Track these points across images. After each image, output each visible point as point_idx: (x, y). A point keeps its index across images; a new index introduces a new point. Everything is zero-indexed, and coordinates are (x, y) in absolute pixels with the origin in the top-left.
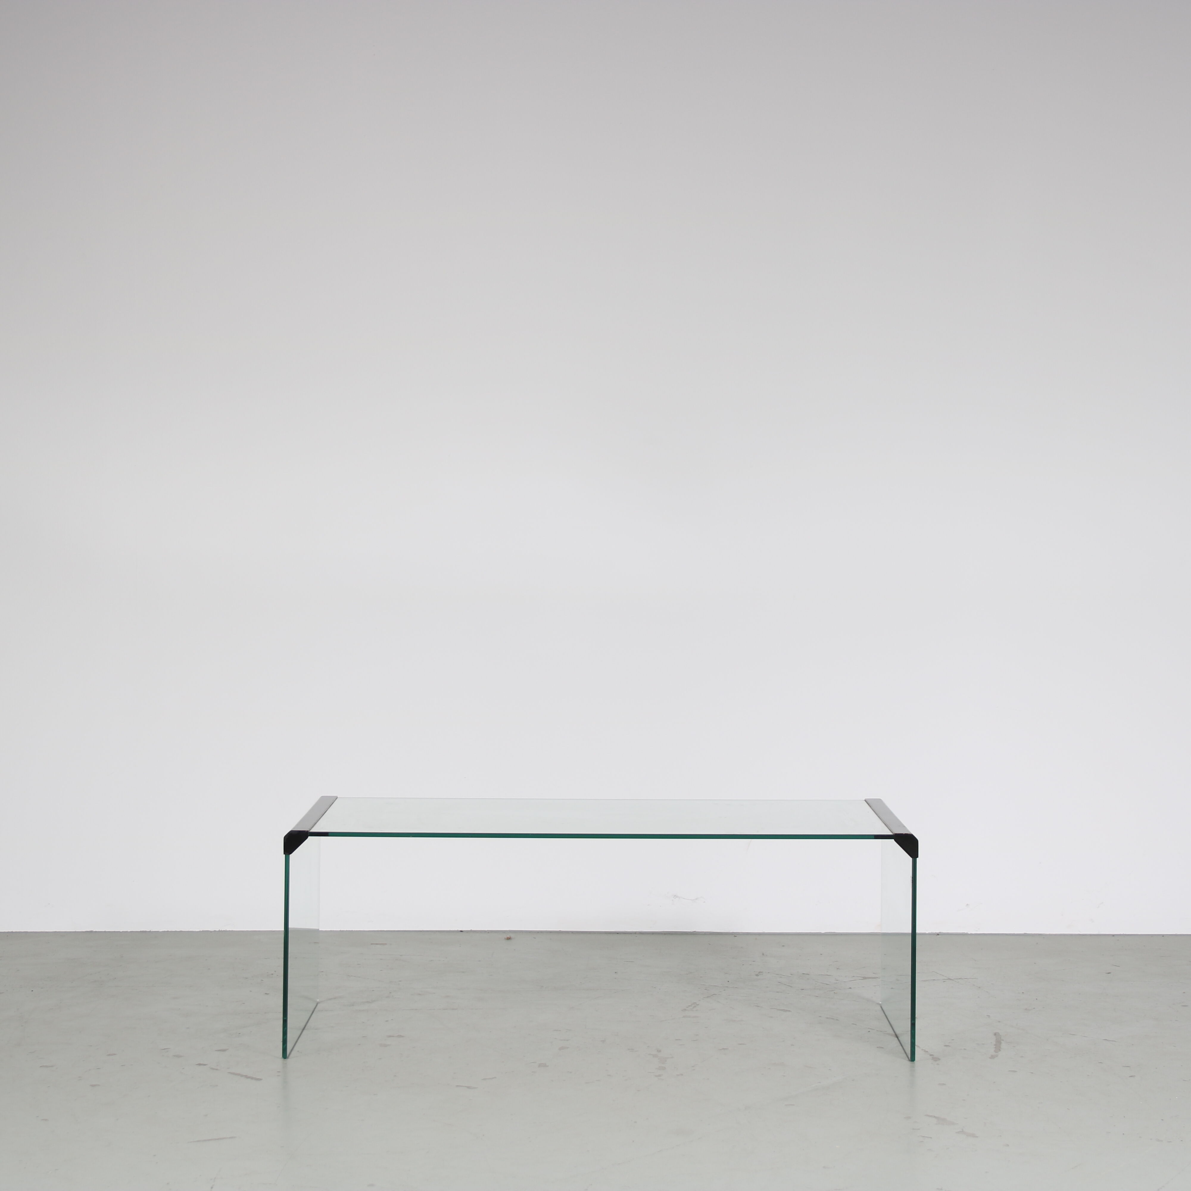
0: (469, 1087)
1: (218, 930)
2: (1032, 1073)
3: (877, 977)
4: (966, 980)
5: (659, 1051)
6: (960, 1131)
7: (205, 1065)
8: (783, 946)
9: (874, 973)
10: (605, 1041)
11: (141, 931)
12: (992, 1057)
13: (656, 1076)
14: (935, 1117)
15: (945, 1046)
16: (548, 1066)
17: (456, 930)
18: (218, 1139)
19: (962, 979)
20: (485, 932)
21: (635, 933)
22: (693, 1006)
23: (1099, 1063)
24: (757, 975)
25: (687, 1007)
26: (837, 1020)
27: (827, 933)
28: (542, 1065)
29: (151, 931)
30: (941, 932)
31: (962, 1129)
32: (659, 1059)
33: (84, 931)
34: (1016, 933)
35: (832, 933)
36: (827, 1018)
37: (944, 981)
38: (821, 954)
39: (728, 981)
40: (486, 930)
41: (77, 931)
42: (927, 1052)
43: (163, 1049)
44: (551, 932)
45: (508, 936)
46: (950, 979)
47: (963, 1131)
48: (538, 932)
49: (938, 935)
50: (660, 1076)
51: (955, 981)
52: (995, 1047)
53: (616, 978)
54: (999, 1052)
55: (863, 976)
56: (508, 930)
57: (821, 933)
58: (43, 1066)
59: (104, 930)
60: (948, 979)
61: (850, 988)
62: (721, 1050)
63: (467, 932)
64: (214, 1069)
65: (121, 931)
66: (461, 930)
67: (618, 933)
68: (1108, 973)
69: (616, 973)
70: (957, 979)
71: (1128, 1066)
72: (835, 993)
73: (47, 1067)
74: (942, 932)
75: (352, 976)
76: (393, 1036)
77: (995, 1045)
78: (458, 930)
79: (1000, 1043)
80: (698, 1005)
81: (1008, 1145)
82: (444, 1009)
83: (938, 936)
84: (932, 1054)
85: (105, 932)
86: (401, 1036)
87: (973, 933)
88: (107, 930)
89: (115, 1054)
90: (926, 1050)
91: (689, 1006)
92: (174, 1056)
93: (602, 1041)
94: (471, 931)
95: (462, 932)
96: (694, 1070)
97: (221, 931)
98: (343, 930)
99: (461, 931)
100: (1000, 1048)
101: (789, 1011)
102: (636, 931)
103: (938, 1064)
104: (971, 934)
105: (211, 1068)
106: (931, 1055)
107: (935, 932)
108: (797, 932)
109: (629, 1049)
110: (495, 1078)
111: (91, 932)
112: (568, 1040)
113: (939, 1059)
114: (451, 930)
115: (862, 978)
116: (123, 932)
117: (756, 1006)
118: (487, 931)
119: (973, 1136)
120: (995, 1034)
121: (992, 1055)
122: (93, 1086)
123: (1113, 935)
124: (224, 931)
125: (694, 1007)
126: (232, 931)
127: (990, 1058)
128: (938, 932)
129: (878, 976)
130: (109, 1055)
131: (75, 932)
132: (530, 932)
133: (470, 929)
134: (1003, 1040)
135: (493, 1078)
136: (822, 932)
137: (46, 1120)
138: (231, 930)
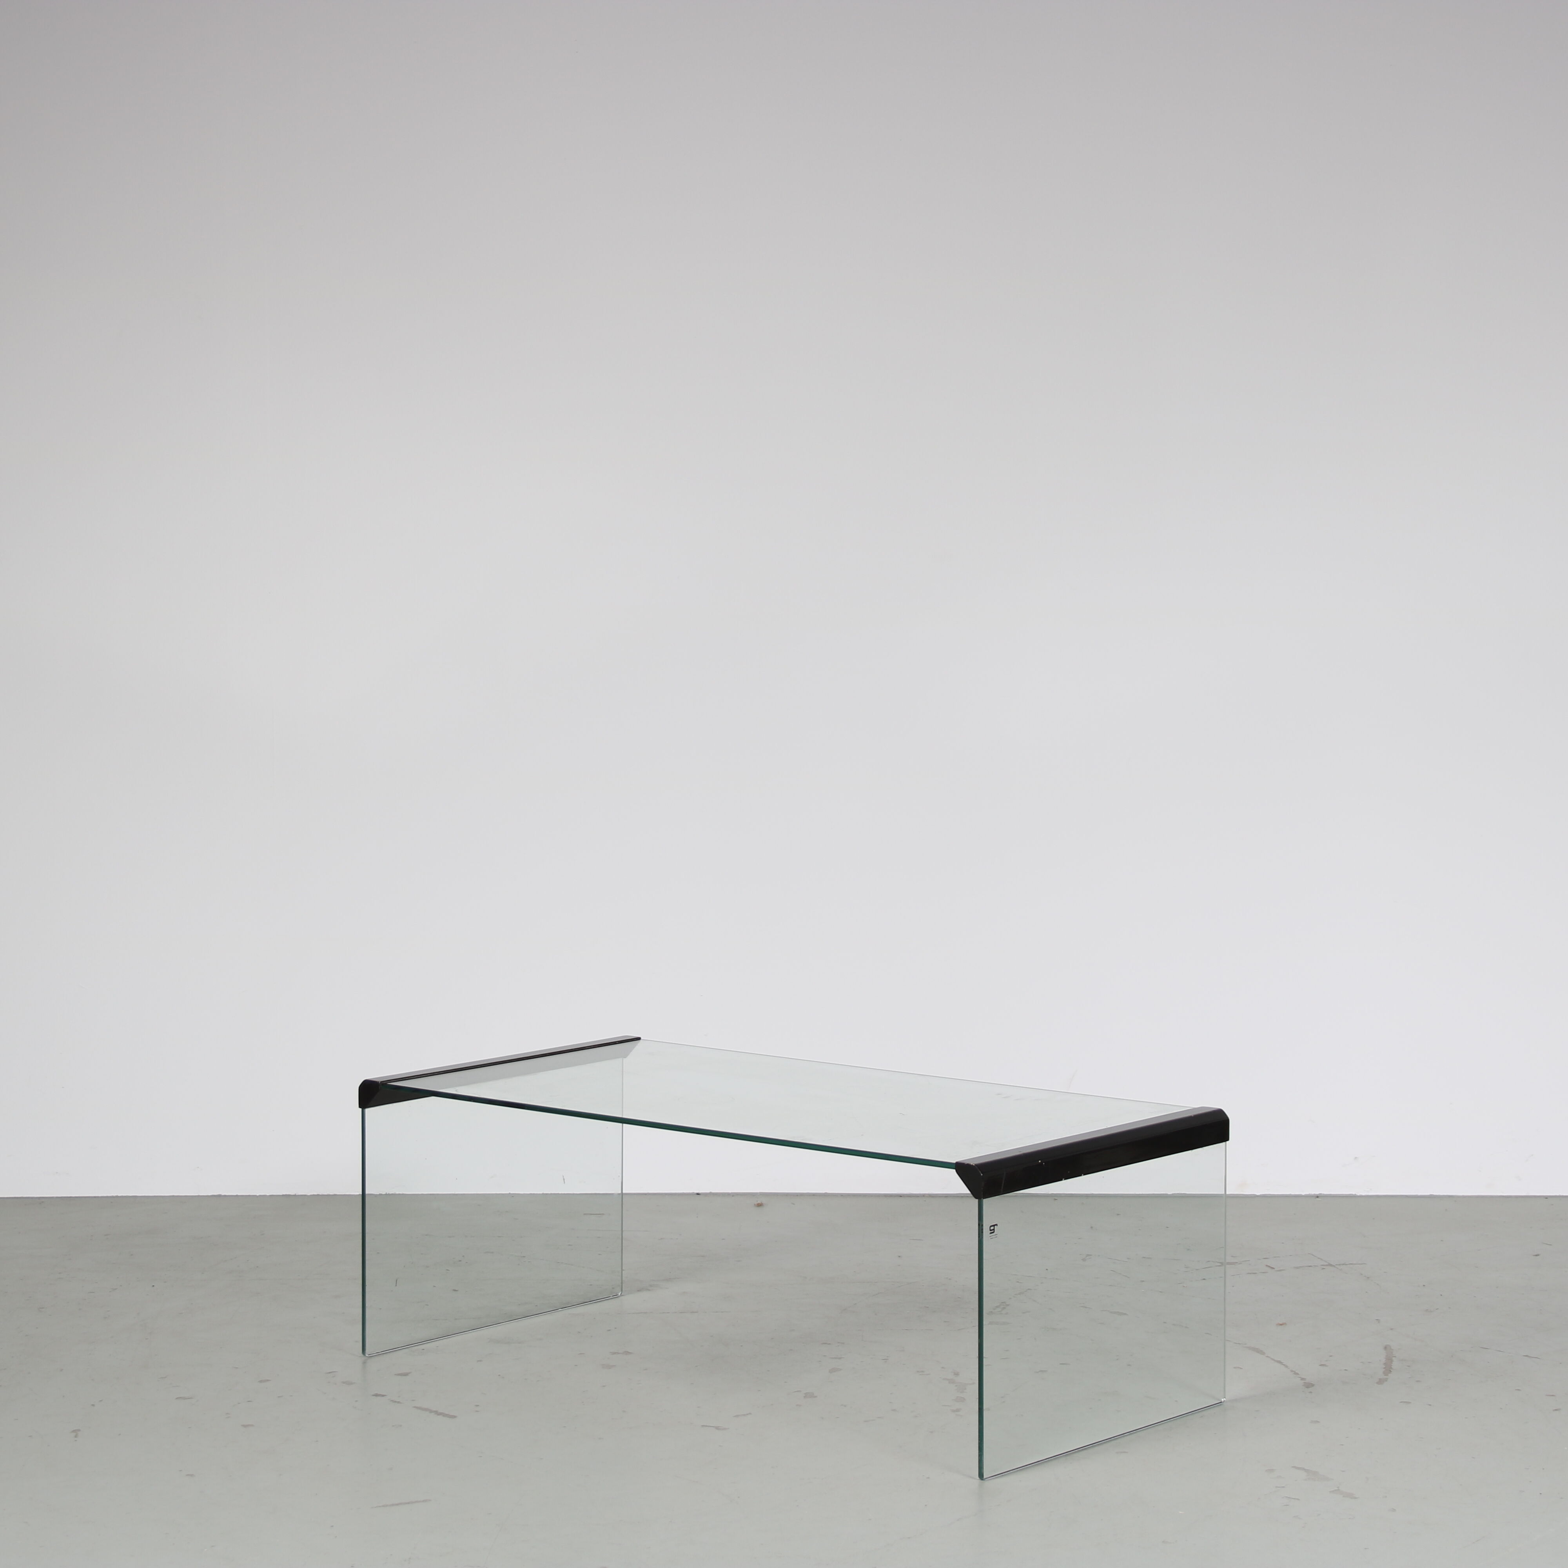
0: (717, 1428)
1: (385, 1193)
2: (1430, 1405)
3: (1237, 1263)
4: (1352, 1266)
5: (957, 1374)
6: (1336, 1490)
7: (383, 1396)
8: (1118, 1215)
9: (1232, 1256)
10: (887, 1359)
11: (283, 1195)
12: (1381, 1382)
13: (954, 1411)
14: (1303, 1469)
15: (1320, 1365)
16: (816, 1397)
17: (691, 1192)
18: (408, 1503)
19: (1346, 1265)
20: (729, 1194)
21: (924, 1196)
22: (1002, 1307)
23: (1516, 1390)
24: (1084, 1260)
25: (994, 1309)
26: (1186, 1327)
27: (1175, 1194)
28: (809, 1395)
29: (297, 1194)
30: (1321, 1194)
31: (1338, 1487)
32: (956, 1386)
33: (209, 1194)
34: (1419, 1194)
35: (1181, 1194)
36: (1174, 1325)
37: (1324, 1269)
38: (1167, 1227)
39: (1047, 1269)
40: (730, 1192)
41: (200, 1195)
42: (1298, 1374)
43: (328, 1372)
44: (814, 1195)
45: (759, 1202)
46: (1331, 1265)
47: (1339, 1490)
48: (797, 1195)
49: (1318, 1197)
50: (958, 1410)
51: (1337, 1268)
52: (1384, 1367)
53: (899, 1265)
54: (1389, 1375)
55: (1220, 1261)
56: (758, 1191)
57: (1167, 1194)
58: (180, 1398)
59: (235, 1194)
60: (1327, 1265)
61: (1204, 1279)
62: (1037, 1372)
63: (706, 1194)
64: (395, 1402)
65: (258, 1195)
66: (697, 1192)
67: (901, 1196)
68: (1536, 1255)
69: (899, 1257)
70: (1339, 1265)
71: (1553, 1395)
72: (1184, 1286)
73: (184, 1398)
74: (1323, 1193)
75: (562, 1263)
76: (618, 1353)
77: (1385, 1364)
78: (693, 1193)
79: (1392, 1361)
80: (1008, 1305)
81: (1394, 1510)
82: (681, 1313)
83: (1318, 1199)
84: (1304, 1377)
85: (237, 1196)
86: (628, 1352)
87: (1363, 1194)
88: (239, 1194)
89: (268, 1380)
90: (1296, 1372)
91: (997, 1307)
92: (344, 1383)
93: (884, 1359)
94: (711, 1194)
95: (698, 1196)
96: (1004, 1402)
97: (389, 1194)
98: (547, 1193)
99: (698, 1194)
100: (1391, 1368)
101: (1125, 1314)
102: (924, 1193)
103: (1311, 1392)
104: (1361, 1196)
105: (392, 1401)
106: (1302, 1379)
107: (1313, 1193)
108: (1137, 1193)
109: (918, 1372)
110: (750, 1414)
111: (220, 1196)
112: (840, 1358)
113: (1313, 1385)
114: (685, 1192)
115: (1219, 1264)
116: (260, 1196)
117: (1082, 1307)
118: (732, 1193)
119: (1351, 1496)
120: (1385, 1348)
121: (1380, 1379)
122: (244, 1426)
123: (1546, 1197)
124: (392, 1194)
125: (1004, 1308)
126: (403, 1194)
127: (1377, 1383)
128: (1317, 1193)
129: (1237, 1261)
130: (261, 1381)
131: (199, 1196)
132: (787, 1195)
133: (709, 1192)
134: (1395, 1357)
135: (748, 1414)
136: (1169, 1193)
137: (192, 1475)
138: (401, 1193)
